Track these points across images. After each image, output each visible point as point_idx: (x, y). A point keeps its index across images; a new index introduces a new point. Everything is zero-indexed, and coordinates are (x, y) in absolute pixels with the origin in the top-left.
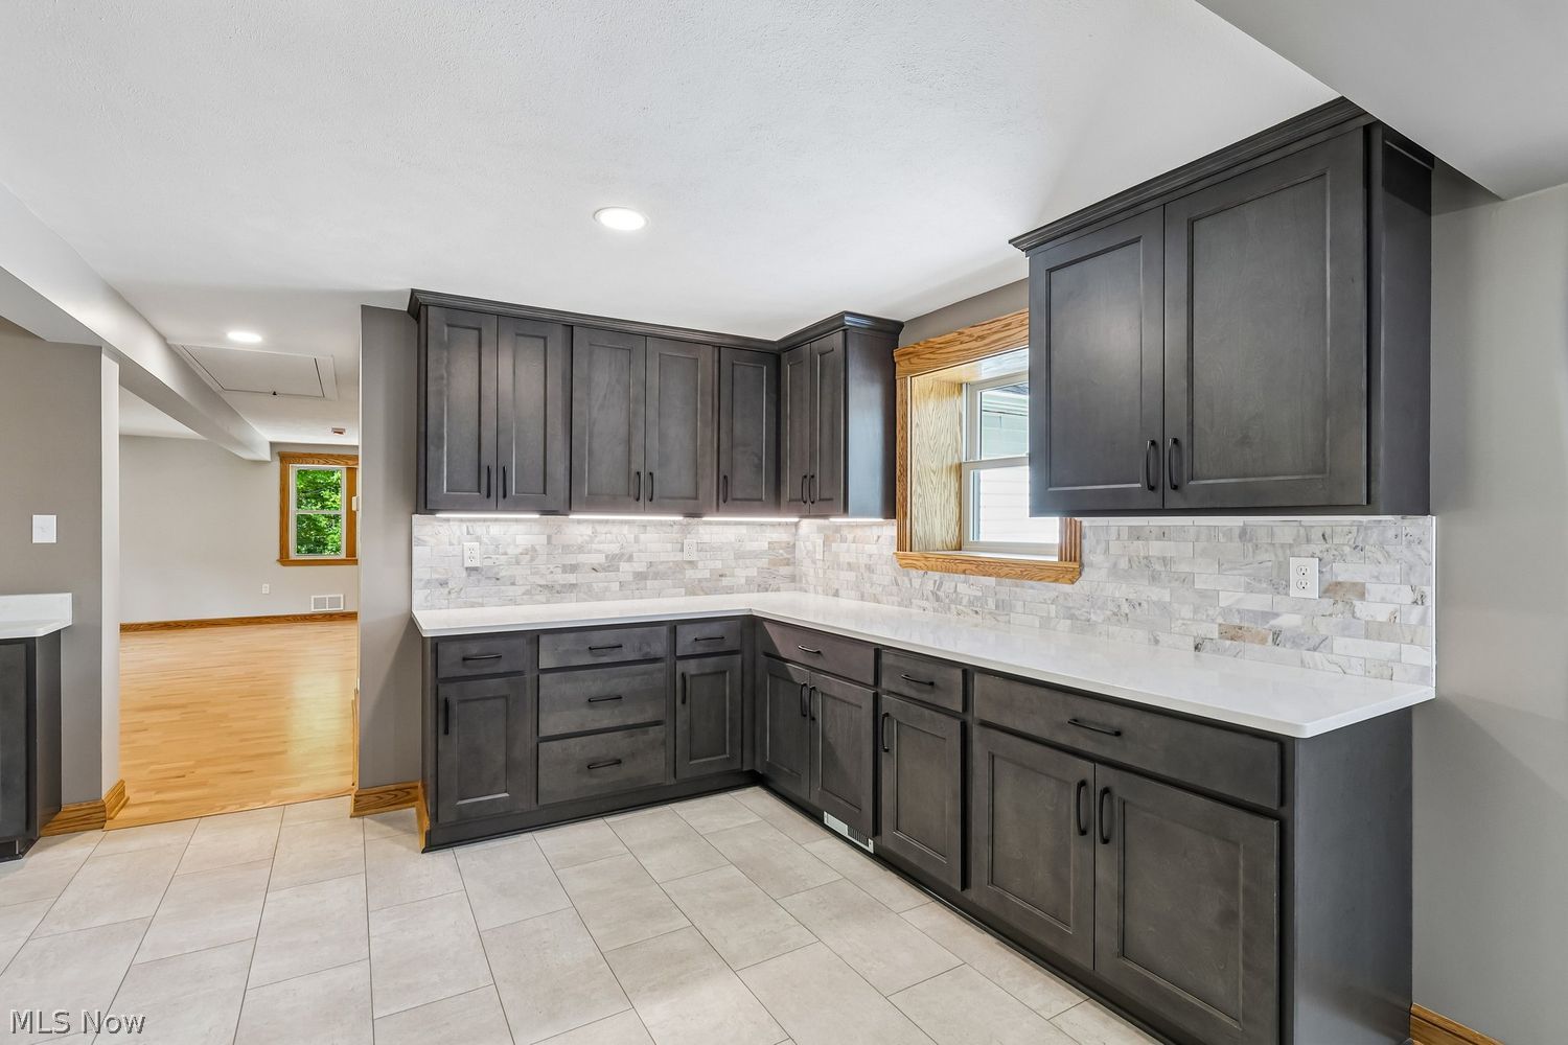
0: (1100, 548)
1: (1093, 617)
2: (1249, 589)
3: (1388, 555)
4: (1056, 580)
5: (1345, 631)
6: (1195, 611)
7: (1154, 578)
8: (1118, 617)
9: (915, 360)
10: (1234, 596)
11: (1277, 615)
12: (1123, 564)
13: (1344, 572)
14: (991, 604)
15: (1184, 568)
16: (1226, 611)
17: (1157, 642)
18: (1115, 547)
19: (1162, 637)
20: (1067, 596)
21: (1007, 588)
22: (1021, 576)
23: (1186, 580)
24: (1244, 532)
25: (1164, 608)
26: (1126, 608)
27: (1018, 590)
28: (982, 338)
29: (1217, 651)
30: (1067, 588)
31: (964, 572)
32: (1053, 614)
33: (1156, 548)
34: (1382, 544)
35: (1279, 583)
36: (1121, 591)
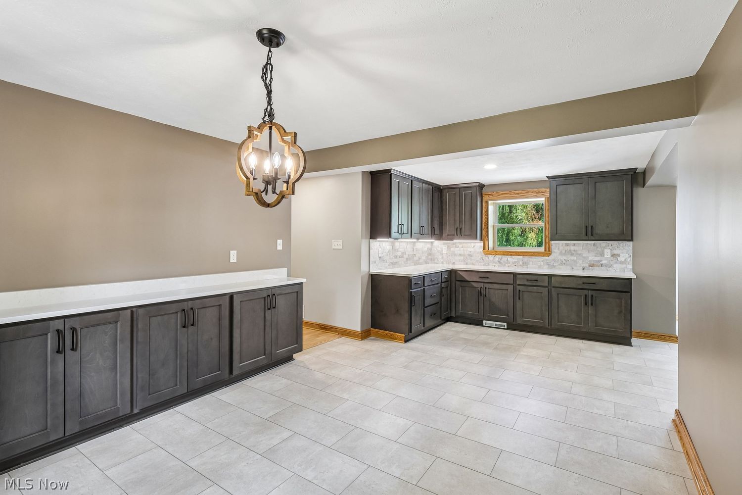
0: (557, 248)
1: (555, 264)
2: (596, 256)
3: (624, 249)
4: (543, 256)
5: (616, 263)
6: (583, 261)
7: (572, 255)
8: (562, 264)
9: (491, 196)
10: (592, 258)
11: (602, 261)
12: (564, 252)
13: (615, 252)
14: (521, 263)
15: (580, 252)
16: (590, 261)
17: (573, 269)
18: (561, 248)
19: (574, 267)
20: (546, 260)
21: (526, 259)
22: (532, 256)
23: (580, 255)
24: (594, 245)
25: (575, 261)
26: (564, 262)
27: (531, 259)
28: (518, 194)
29: (588, 269)
30: (547, 258)
31: (511, 255)
32: (542, 264)
33: (572, 248)
34: (623, 247)
35: (602, 254)
36: (563, 258)
